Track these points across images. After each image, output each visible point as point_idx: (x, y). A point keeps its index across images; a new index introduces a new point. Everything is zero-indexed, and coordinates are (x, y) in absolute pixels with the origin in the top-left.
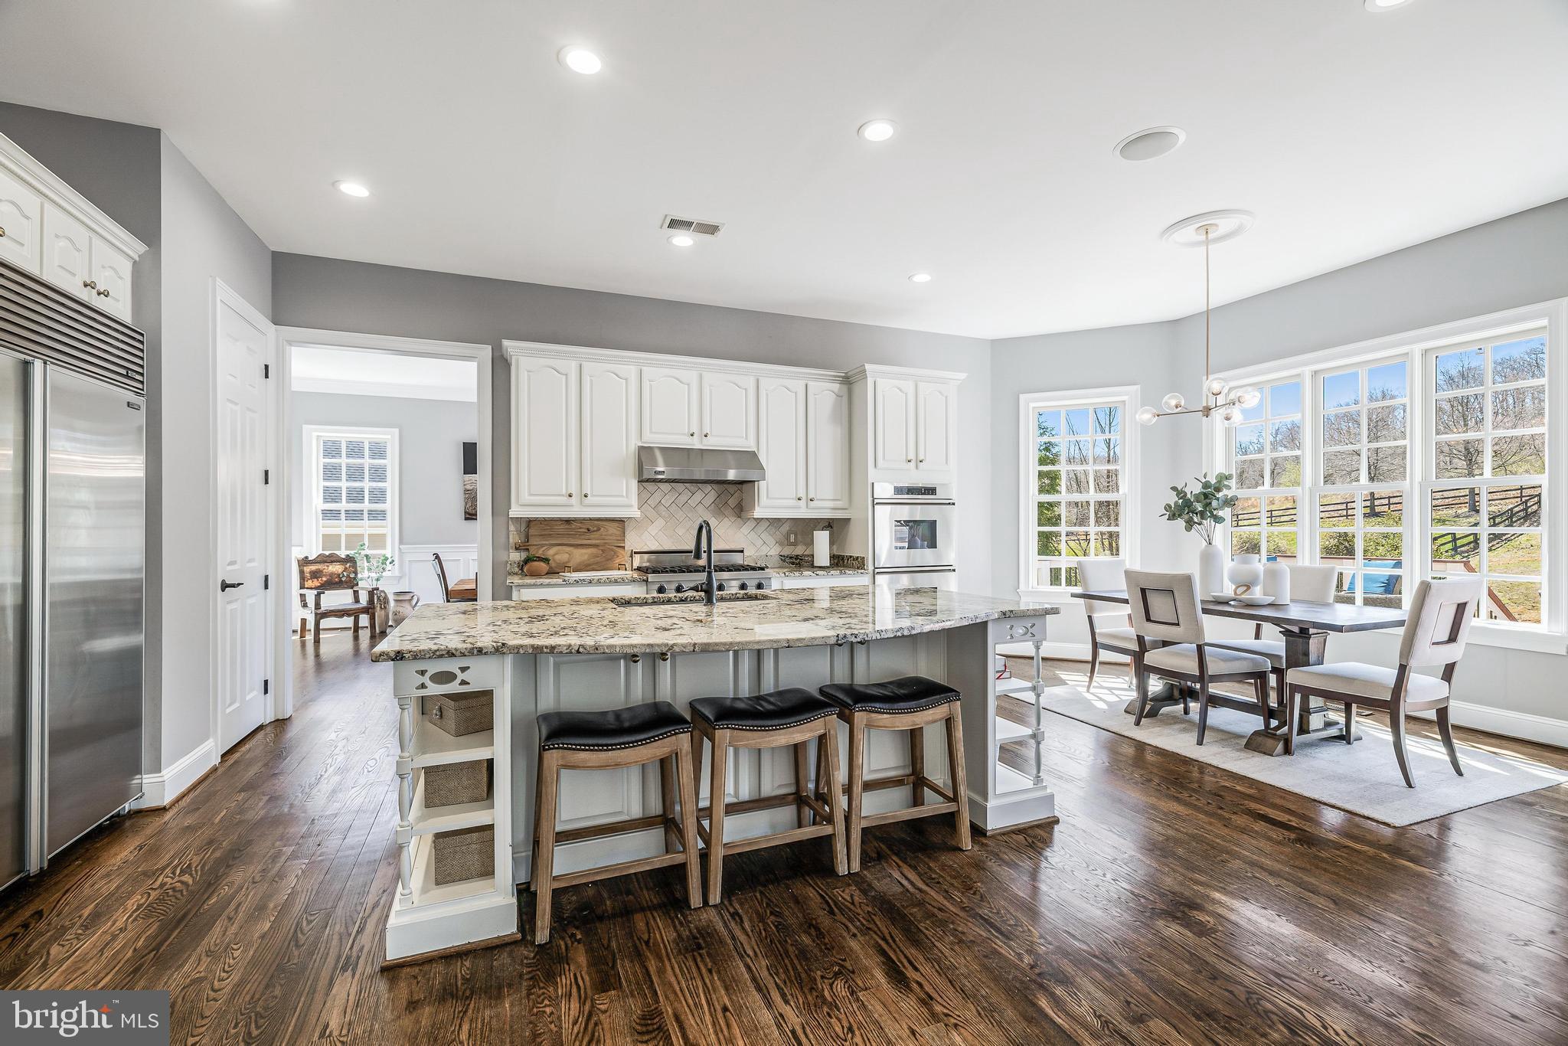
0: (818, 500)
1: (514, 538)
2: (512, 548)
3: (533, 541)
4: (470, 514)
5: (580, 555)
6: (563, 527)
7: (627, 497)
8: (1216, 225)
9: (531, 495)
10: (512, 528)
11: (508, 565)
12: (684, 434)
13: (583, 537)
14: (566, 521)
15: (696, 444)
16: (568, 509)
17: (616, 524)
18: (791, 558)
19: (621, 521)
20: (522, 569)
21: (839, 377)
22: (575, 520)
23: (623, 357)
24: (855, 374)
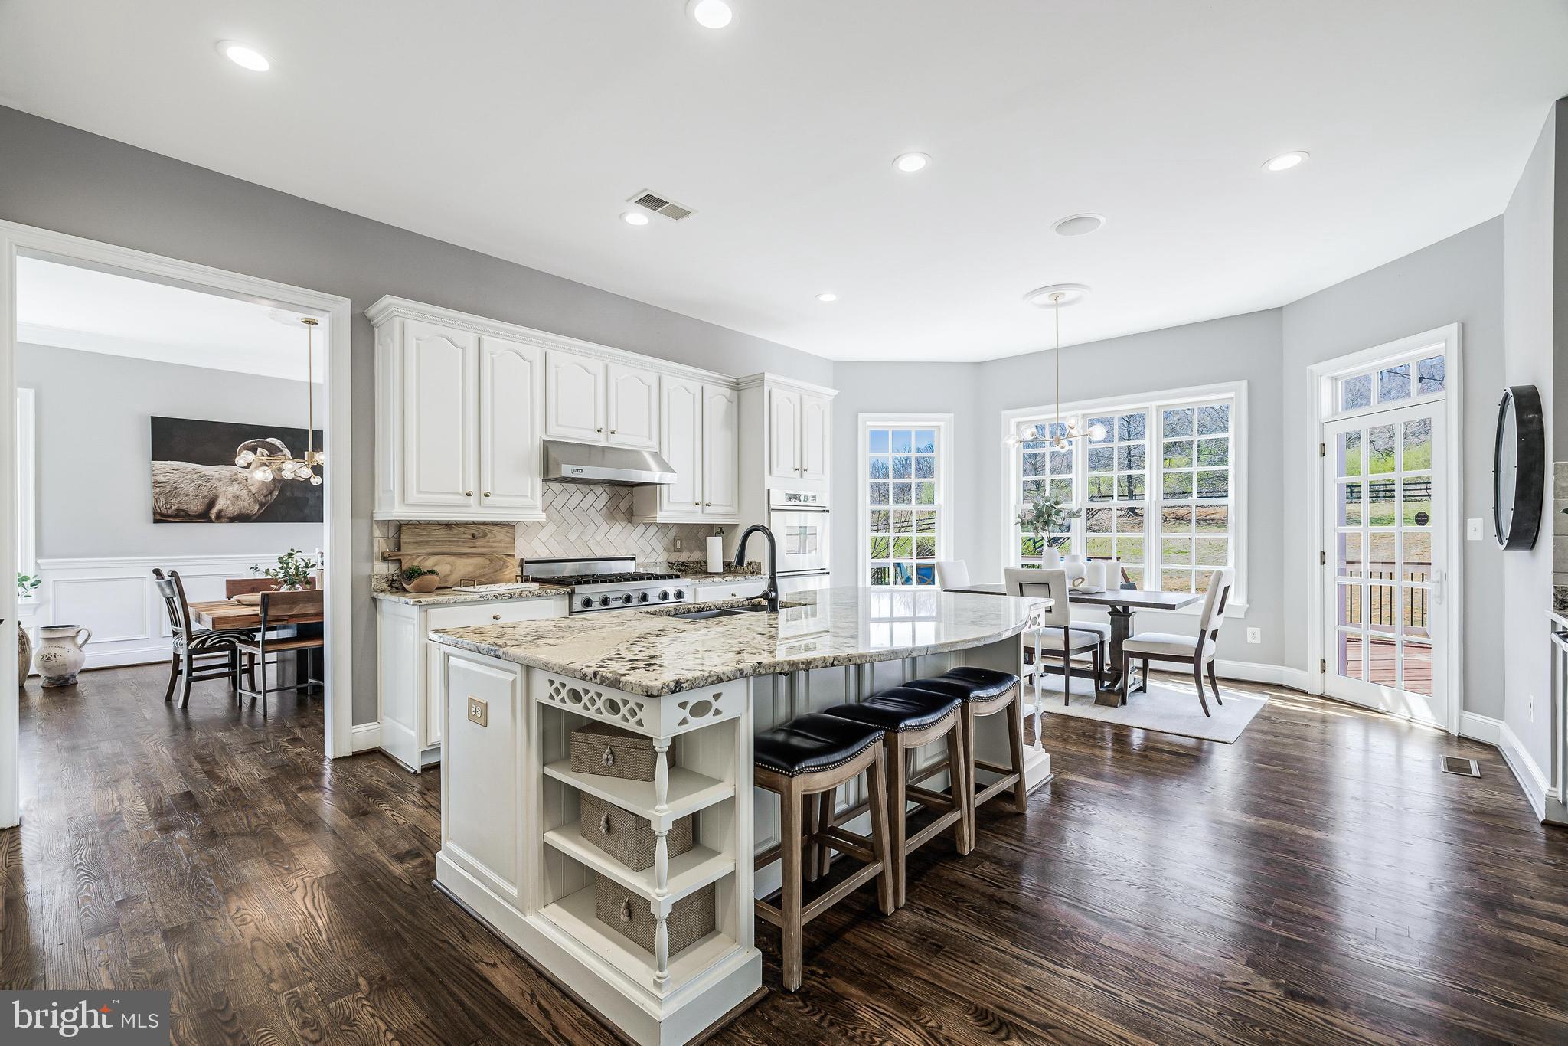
0: (714, 505)
1: (381, 545)
2: (377, 559)
3: (405, 549)
4: (162, 515)
5: (465, 566)
6: (441, 534)
7: (531, 498)
8: (1063, 293)
9: (421, 492)
10: (377, 533)
11: (374, 580)
12: (591, 430)
13: (468, 544)
14: (446, 525)
15: (601, 441)
16: (465, 510)
17: (504, 529)
18: (678, 564)
19: (509, 525)
20: (391, 585)
21: (730, 382)
22: (457, 524)
23: (527, 335)
24: (748, 382)
